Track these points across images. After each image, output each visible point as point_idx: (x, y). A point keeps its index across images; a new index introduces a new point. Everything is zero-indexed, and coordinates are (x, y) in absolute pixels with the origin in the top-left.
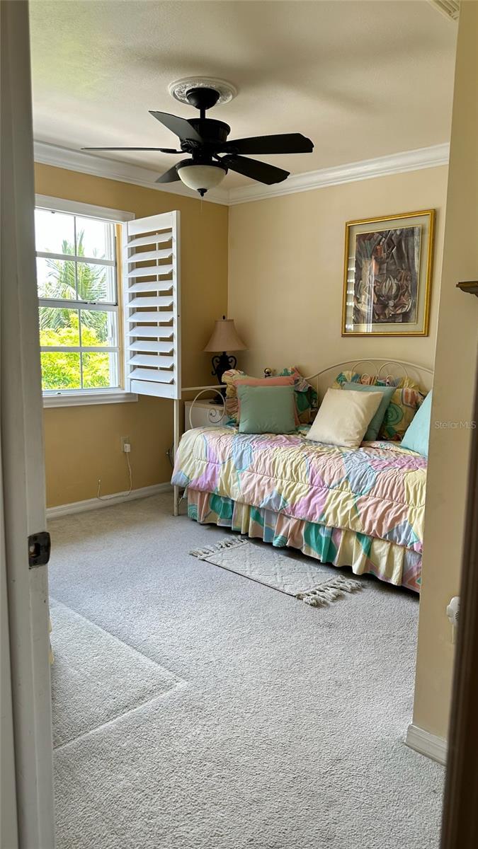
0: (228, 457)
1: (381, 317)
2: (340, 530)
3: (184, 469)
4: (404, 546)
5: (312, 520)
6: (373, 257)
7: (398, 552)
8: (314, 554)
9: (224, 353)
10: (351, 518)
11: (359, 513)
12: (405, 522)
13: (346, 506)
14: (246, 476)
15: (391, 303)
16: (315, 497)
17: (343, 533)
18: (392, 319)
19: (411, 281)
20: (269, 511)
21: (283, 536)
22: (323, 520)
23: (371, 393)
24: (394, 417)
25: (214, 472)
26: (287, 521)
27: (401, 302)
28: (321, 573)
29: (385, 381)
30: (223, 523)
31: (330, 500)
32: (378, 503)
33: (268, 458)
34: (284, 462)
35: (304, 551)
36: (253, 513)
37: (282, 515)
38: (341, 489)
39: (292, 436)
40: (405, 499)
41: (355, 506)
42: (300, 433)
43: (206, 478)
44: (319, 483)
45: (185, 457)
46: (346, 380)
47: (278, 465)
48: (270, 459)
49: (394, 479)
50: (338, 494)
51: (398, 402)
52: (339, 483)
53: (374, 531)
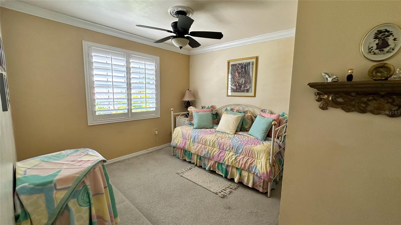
0: (190, 138)
1: (240, 90)
2: (230, 166)
3: (175, 141)
4: (254, 173)
5: (220, 162)
6: (236, 72)
7: (251, 175)
8: (220, 173)
9: (188, 101)
10: (234, 162)
11: (237, 161)
12: (254, 165)
13: (232, 158)
14: (196, 145)
15: (243, 86)
16: (221, 153)
17: (231, 167)
18: (243, 91)
19: (249, 79)
20: (204, 157)
21: (209, 167)
22: (224, 162)
23: (238, 116)
24: (245, 123)
25: (185, 143)
26: (211, 161)
27: (246, 86)
28: (223, 181)
29: (241, 111)
30: (188, 160)
31: (226, 155)
32: (244, 157)
33: (204, 139)
34: (209, 140)
35: (217, 172)
36: (199, 157)
37: (209, 159)
38: (230, 151)
39: (211, 129)
40: (254, 157)
41: (236, 158)
42: (214, 128)
43: (182, 144)
44: (222, 149)
45: (175, 137)
46: (228, 110)
47: (207, 142)
48: (205, 139)
49: (249, 149)
50: (229, 153)
51: (246, 118)
52: (230, 149)
53: (243, 167)
